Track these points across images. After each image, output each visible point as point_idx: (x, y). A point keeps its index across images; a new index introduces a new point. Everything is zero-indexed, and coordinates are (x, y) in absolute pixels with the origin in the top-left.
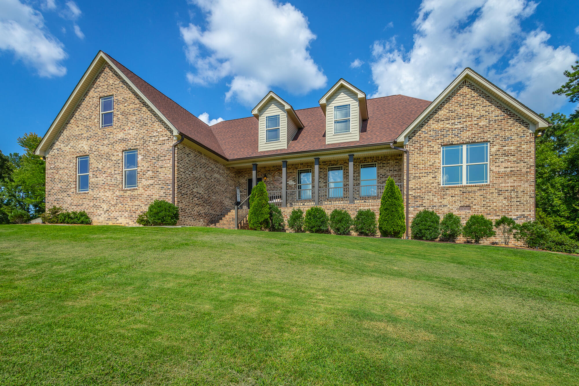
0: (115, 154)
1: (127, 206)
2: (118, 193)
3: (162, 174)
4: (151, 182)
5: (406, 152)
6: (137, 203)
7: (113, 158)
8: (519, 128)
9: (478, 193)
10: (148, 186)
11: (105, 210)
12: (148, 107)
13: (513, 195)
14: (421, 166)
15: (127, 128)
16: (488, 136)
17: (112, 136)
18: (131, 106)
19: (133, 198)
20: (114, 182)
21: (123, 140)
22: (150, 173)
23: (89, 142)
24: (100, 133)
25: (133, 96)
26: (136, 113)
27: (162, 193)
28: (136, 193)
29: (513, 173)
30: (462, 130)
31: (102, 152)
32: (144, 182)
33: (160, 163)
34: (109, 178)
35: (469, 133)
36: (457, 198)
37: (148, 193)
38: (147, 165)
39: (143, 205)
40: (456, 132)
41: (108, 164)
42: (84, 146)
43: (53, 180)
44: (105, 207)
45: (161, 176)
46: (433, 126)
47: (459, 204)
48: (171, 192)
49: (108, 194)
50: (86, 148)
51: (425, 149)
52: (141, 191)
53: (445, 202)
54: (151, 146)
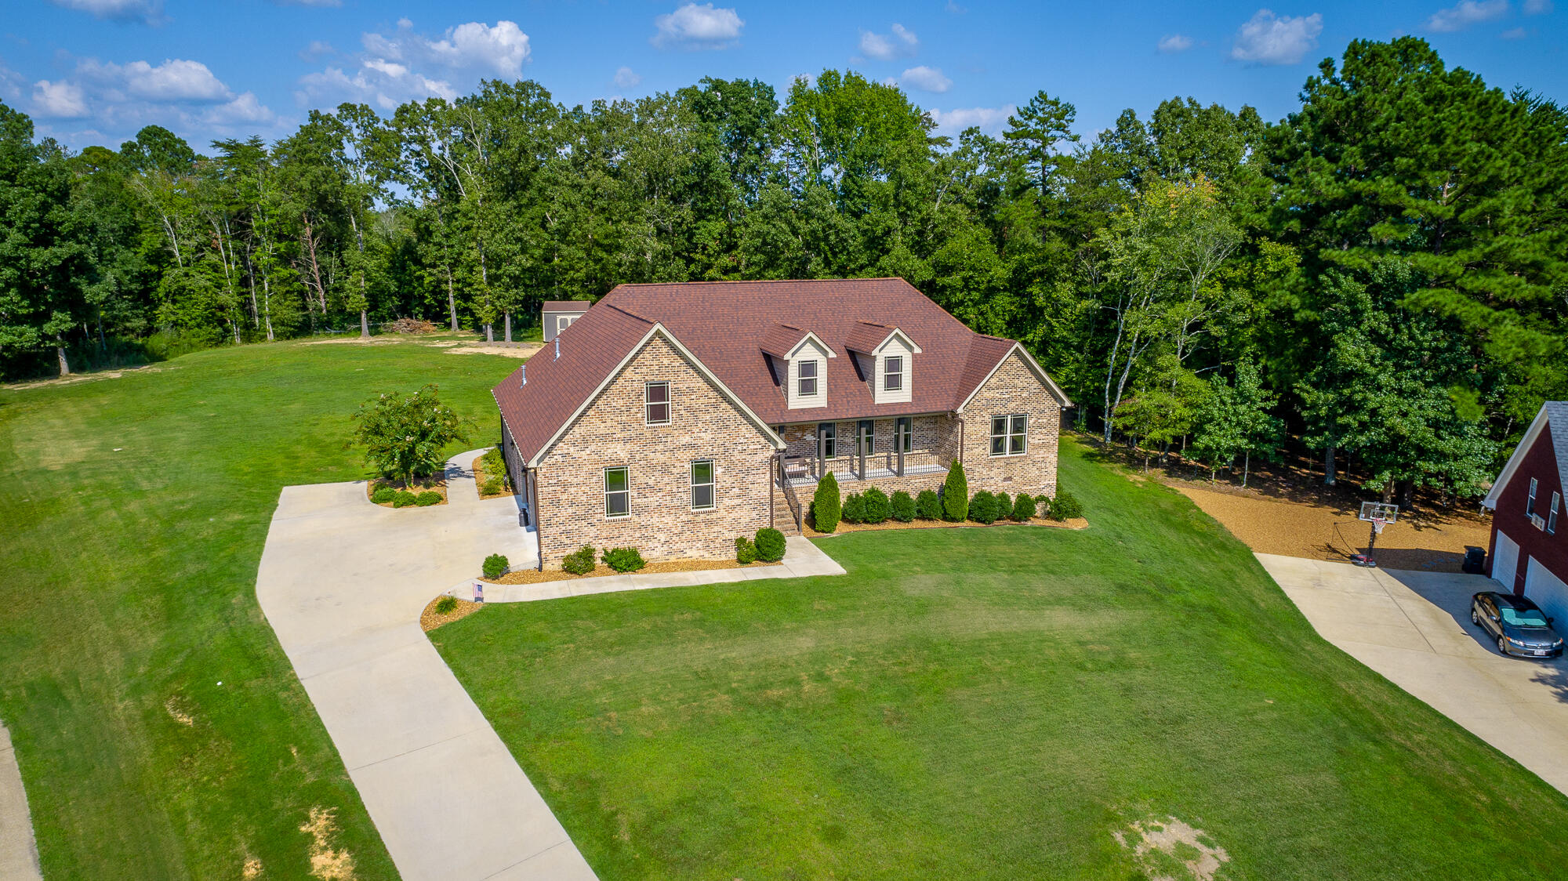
0: (678, 464)
1: (700, 534)
2: (684, 518)
3: (754, 492)
4: (738, 501)
5: (962, 422)
6: (716, 529)
7: (675, 471)
8: (1050, 402)
9: (1018, 465)
10: (734, 507)
11: (662, 541)
12: (731, 402)
13: (1043, 465)
14: (974, 437)
15: (696, 430)
16: (1028, 408)
17: (669, 439)
18: (702, 400)
19: (709, 523)
20: (676, 503)
21: (692, 446)
22: (736, 490)
23: (628, 446)
24: (648, 435)
25: (705, 386)
26: (711, 410)
27: (754, 514)
28: (714, 516)
29: (1043, 445)
30: (1009, 400)
31: (654, 462)
32: (727, 502)
33: (751, 478)
34: (668, 498)
35: (1014, 404)
36: (1002, 470)
37: (734, 515)
38: (732, 480)
39: (725, 531)
40: (1003, 402)
41: (666, 480)
42: (619, 452)
43: (556, 503)
44: (662, 537)
45: (752, 494)
46: (985, 394)
47: (1003, 476)
48: (768, 513)
49: (669, 519)
50: (623, 455)
51: (978, 419)
52: (722, 513)
53: (992, 474)
54: (737, 456)
